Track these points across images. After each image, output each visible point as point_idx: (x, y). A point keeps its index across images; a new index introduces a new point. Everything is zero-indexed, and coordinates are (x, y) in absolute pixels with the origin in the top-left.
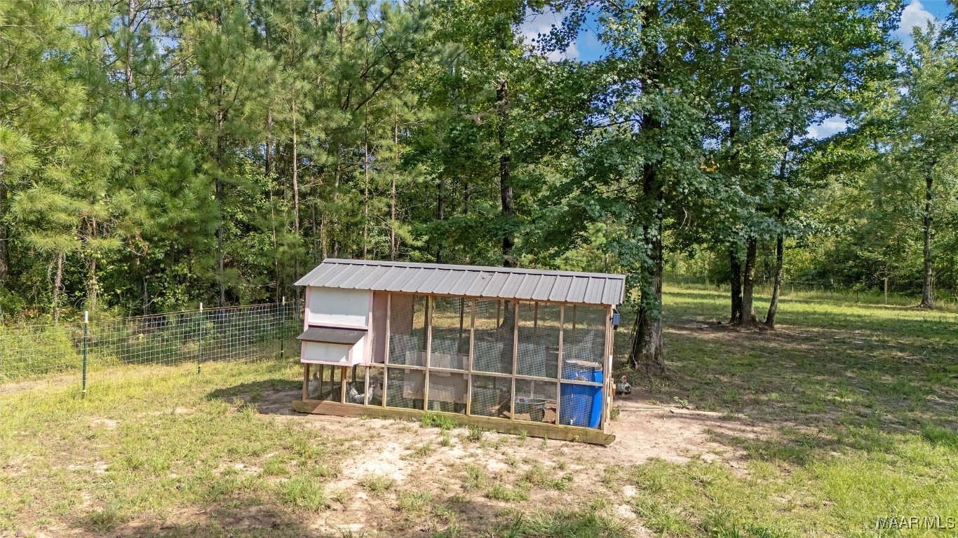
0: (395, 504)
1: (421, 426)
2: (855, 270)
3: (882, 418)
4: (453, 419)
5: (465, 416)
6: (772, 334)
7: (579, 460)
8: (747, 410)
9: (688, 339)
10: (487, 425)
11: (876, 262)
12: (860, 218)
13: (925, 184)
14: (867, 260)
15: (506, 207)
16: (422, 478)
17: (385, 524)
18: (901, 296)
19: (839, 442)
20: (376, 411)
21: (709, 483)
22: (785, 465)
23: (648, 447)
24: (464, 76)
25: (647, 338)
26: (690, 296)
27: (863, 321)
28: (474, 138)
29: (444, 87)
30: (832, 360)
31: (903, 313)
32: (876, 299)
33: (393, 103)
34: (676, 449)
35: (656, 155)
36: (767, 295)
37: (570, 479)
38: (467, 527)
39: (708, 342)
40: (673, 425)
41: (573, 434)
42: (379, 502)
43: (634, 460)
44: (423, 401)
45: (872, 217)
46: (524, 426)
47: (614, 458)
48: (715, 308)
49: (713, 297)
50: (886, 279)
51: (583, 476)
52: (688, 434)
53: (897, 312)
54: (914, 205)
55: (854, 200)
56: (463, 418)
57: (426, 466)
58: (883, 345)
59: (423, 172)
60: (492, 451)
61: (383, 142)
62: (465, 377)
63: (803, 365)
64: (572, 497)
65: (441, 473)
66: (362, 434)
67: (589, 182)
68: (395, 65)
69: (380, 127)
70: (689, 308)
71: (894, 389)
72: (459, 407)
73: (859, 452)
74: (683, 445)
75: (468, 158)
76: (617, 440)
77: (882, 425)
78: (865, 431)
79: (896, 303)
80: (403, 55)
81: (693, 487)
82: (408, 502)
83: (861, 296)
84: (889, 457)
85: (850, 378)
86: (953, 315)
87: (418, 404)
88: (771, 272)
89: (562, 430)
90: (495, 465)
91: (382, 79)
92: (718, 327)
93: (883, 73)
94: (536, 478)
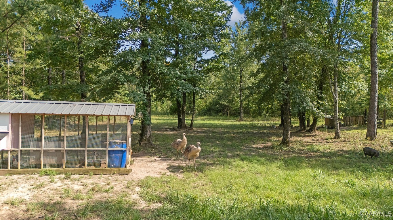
0: (25, 209)
1: (40, 176)
2: (219, 108)
3: (228, 155)
4: (56, 171)
5: (62, 169)
6: (192, 131)
7: (116, 181)
8: (183, 156)
9: (162, 134)
10: (74, 172)
11: (226, 106)
12: (220, 90)
13: (240, 78)
14: (223, 104)
15: (82, 80)
16: (40, 196)
17: (20, 217)
18: (233, 117)
19: (214, 163)
20: (15, 171)
21: (169, 182)
22: (196, 173)
23: (145, 173)
24: (59, 18)
25: (145, 133)
26: (163, 119)
27: (222, 126)
28: (65, 48)
29: (50, 25)
30: (212, 138)
31: (234, 122)
32: (226, 118)
33: (22, 31)
34: (156, 172)
35: (147, 58)
36: (190, 118)
37: (112, 188)
38: (63, 213)
39: (169, 135)
40: (155, 164)
41: (114, 171)
42: (17, 209)
43: (140, 178)
44: (40, 164)
45: (224, 89)
46: (92, 170)
47: (131, 178)
48: (172, 123)
49: (171, 120)
50: (229, 111)
51: (118, 186)
52: (161, 167)
53: (232, 122)
54: (237, 85)
55: (218, 83)
56: (61, 170)
57: (42, 191)
58: (228, 132)
59: (39, 63)
60: (76, 182)
61: (17, 49)
62: (62, 152)
63: (202, 140)
64: (113, 194)
65: (50, 193)
66: (6, 182)
67: (120, 68)
68: (23, 12)
69: (15, 42)
70: (162, 124)
71: (231, 146)
72: (59, 165)
73: (220, 166)
74: (159, 171)
75: (63, 58)
76: (133, 171)
77: (227, 157)
78: (222, 159)
79: (232, 119)
80: (27, 9)
81: (163, 184)
82: (31, 207)
83: (221, 117)
84: (230, 167)
85: (218, 143)
86: (249, 122)
87: (38, 166)
88: (192, 110)
89: (109, 170)
90: (77, 187)
91: (16, 19)
92: (173, 129)
93: (225, 36)
94: (97, 189)
